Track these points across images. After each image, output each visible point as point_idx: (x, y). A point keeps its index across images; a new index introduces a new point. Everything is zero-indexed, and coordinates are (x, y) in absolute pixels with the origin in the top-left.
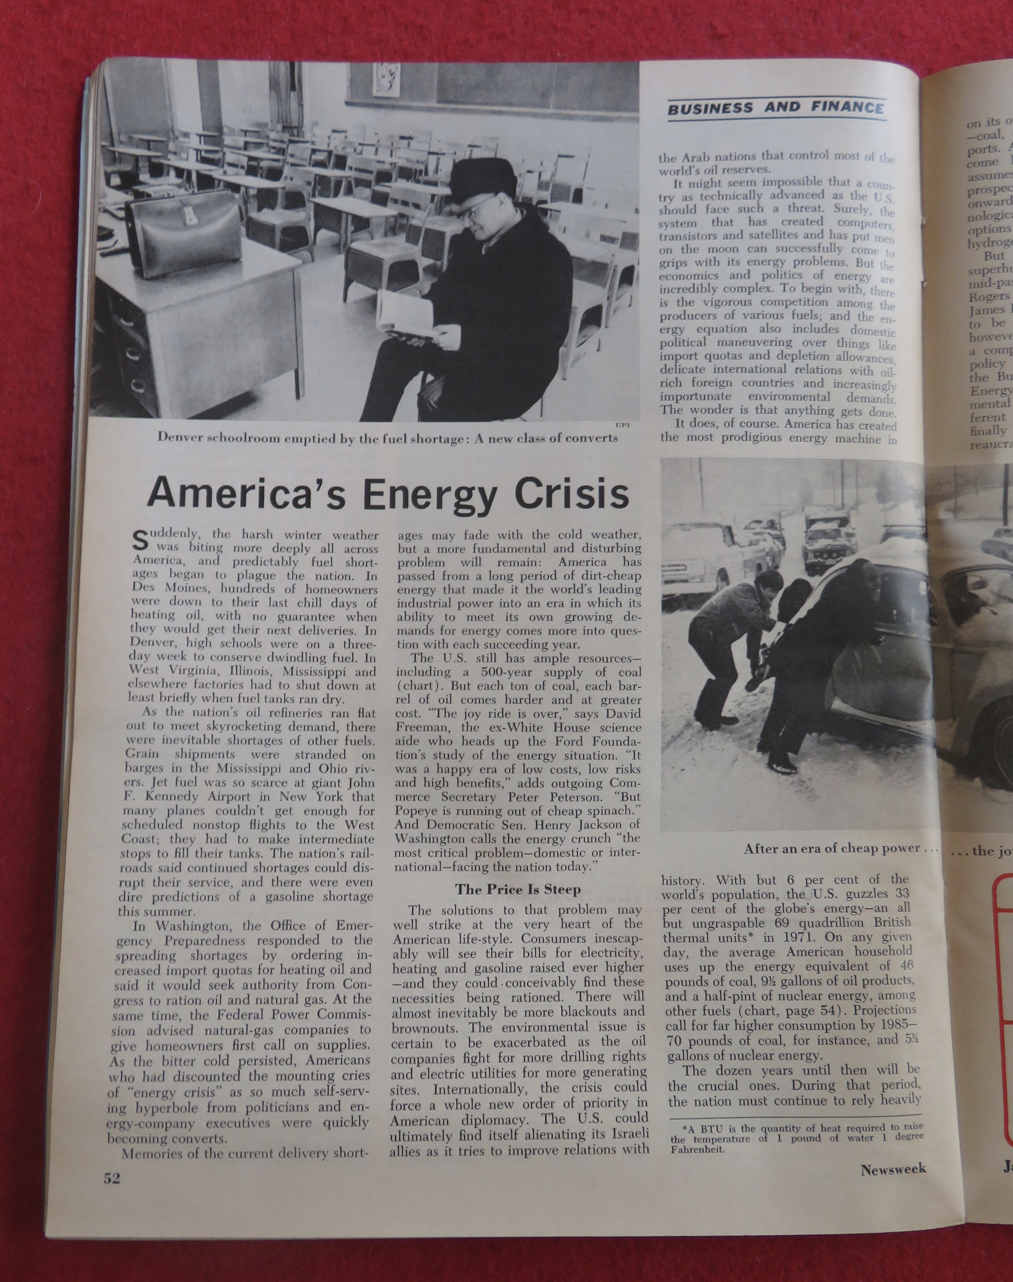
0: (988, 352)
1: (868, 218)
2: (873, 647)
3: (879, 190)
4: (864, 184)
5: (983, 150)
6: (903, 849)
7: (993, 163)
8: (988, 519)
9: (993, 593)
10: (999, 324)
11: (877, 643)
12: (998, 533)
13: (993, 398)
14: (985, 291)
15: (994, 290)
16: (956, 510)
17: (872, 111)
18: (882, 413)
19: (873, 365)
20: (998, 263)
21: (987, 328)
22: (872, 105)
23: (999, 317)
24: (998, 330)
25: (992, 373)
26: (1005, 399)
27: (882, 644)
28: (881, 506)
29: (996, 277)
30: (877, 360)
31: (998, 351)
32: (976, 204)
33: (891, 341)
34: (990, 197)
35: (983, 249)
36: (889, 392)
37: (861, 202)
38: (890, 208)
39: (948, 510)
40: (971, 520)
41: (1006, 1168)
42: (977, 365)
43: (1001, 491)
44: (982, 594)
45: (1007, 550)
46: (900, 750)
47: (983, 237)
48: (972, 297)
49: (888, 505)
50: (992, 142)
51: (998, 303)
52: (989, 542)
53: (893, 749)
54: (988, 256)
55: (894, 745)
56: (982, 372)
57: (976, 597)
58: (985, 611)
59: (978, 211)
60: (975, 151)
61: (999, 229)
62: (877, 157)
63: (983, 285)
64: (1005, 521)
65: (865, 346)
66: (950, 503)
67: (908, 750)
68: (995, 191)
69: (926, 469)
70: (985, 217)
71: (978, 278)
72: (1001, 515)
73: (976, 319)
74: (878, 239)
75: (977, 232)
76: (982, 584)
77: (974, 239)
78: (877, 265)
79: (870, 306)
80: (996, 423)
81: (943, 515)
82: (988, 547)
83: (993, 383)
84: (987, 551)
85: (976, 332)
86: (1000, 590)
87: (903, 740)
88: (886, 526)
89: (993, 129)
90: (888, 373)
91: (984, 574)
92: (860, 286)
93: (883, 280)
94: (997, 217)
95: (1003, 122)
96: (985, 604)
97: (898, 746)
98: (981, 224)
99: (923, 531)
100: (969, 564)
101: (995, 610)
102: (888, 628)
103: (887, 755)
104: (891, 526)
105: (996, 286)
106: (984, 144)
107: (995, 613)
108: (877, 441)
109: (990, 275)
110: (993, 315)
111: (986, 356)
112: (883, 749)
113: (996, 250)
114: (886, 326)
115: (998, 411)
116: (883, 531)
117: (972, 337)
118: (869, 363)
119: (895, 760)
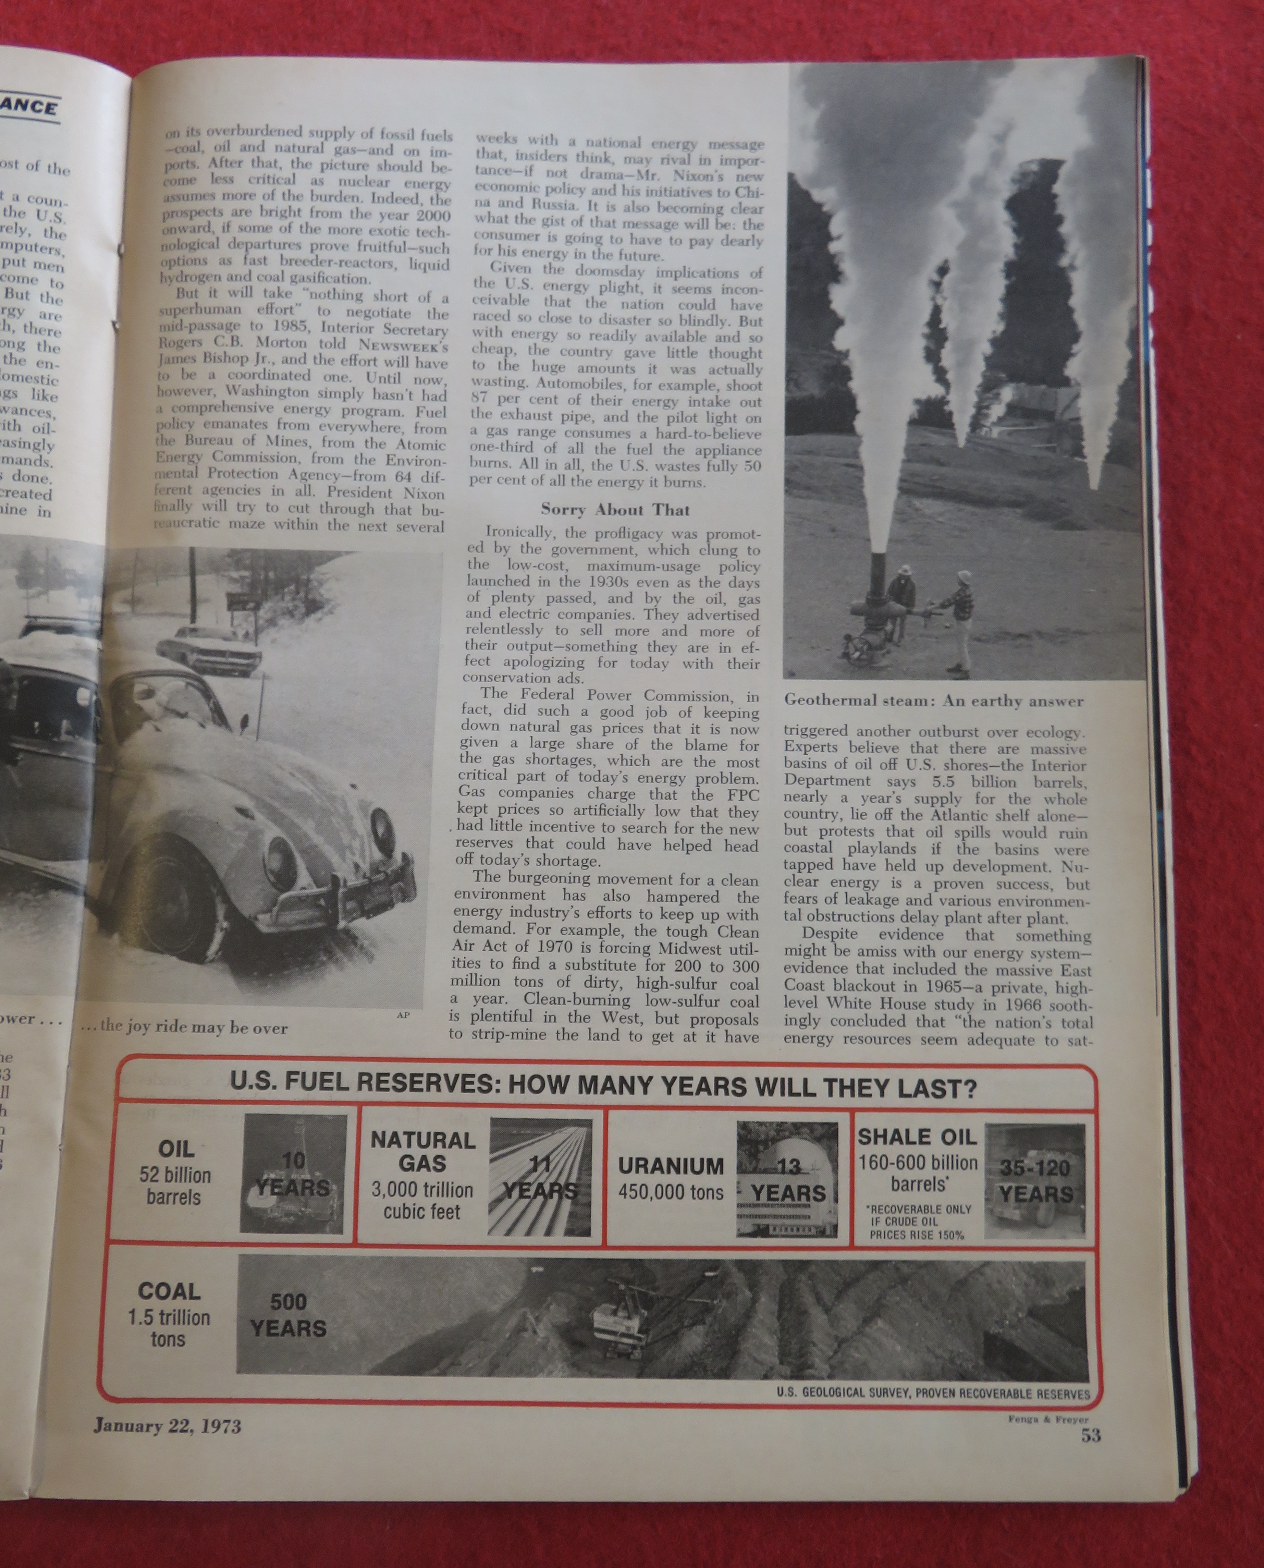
0: (176, 409)
1: (25, 240)
2: (9, 767)
3: (43, 207)
4: (23, 198)
5: (180, 166)
6: (11, 1020)
7: (191, 181)
8: (173, 615)
9: (160, 704)
10: (190, 376)
11: (14, 763)
12: (182, 632)
13: (179, 466)
14: (176, 336)
15: (184, 335)
16: (134, 602)
17: (40, 111)
18: (31, 478)
19: (21, 419)
20: (190, 302)
21: (176, 381)
22: (41, 104)
23: (189, 368)
24: (188, 384)
25: (179, 435)
26: (192, 468)
27: (20, 763)
28: (23, 592)
29: (188, 319)
30: (28, 412)
31: (188, 408)
32: (171, 231)
33: (50, 390)
34: (185, 222)
35: (176, 285)
36: (43, 453)
37: (17, 219)
38: (58, 228)
39: (125, 602)
40: (151, 615)
41: (96, 1428)
42: (164, 426)
43: (187, 580)
44: (149, 705)
45: (188, 653)
46: (29, 896)
47: (176, 270)
48: (163, 343)
49: (32, 591)
50: (191, 156)
51: (188, 351)
52: (169, 643)
53: (22, 895)
54: (181, 293)
55: (23, 890)
56: (168, 434)
57: (140, 709)
58: (148, 727)
59: (172, 239)
60: (172, 166)
61: (194, 261)
62: (43, 167)
63: (173, 328)
64: (193, 619)
65: (11, 394)
66: (126, 593)
67: (40, 897)
68: (191, 214)
69: (108, 550)
70: (179, 246)
71: (168, 320)
72: (188, 610)
73: (166, 369)
74: (37, 265)
75: (170, 264)
76: (149, 694)
77: (167, 272)
78: (35, 297)
79: (21, 347)
80: (180, 497)
81: (118, 607)
82: (165, 649)
83: (180, 447)
84: (163, 654)
85: (165, 385)
86: (168, 702)
87: (36, 884)
88: (28, 617)
89: (192, 141)
90: (46, 429)
91: (154, 682)
92: (8, 321)
93: (43, 316)
94: (192, 247)
95: (204, 133)
96: (148, 718)
97: (27, 891)
98: (174, 254)
99: (97, 625)
100: (138, 669)
101: (159, 726)
102: (28, 744)
103: (12, 902)
104: (36, 618)
105: (188, 330)
106: (182, 157)
107: (158, 730)
108: (22, 511)
109: (181, 316)
110: (184, 365)
111: (173, 415)
112: (9, 894)
113: (189, 286)
114: (45, 372)
115: (184, 482)
116: (25, 622)
117: (161, 393)
118: (15, 417)
119: (21, 908)
